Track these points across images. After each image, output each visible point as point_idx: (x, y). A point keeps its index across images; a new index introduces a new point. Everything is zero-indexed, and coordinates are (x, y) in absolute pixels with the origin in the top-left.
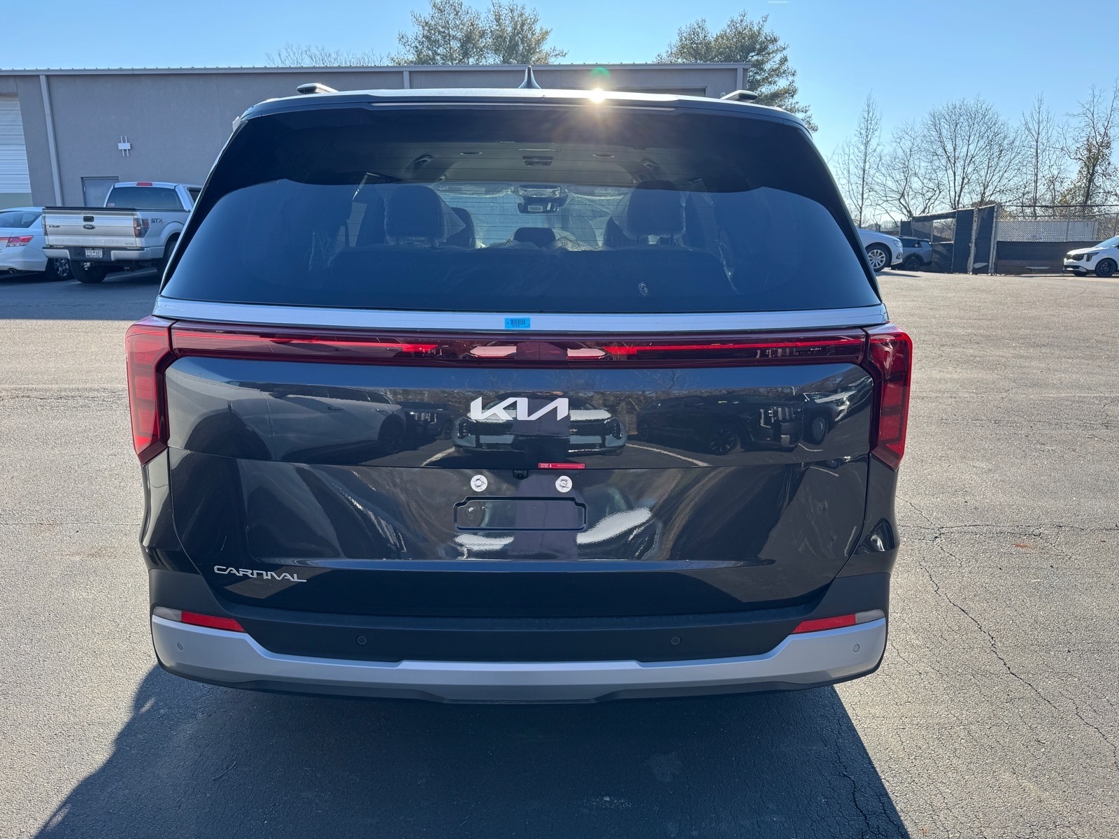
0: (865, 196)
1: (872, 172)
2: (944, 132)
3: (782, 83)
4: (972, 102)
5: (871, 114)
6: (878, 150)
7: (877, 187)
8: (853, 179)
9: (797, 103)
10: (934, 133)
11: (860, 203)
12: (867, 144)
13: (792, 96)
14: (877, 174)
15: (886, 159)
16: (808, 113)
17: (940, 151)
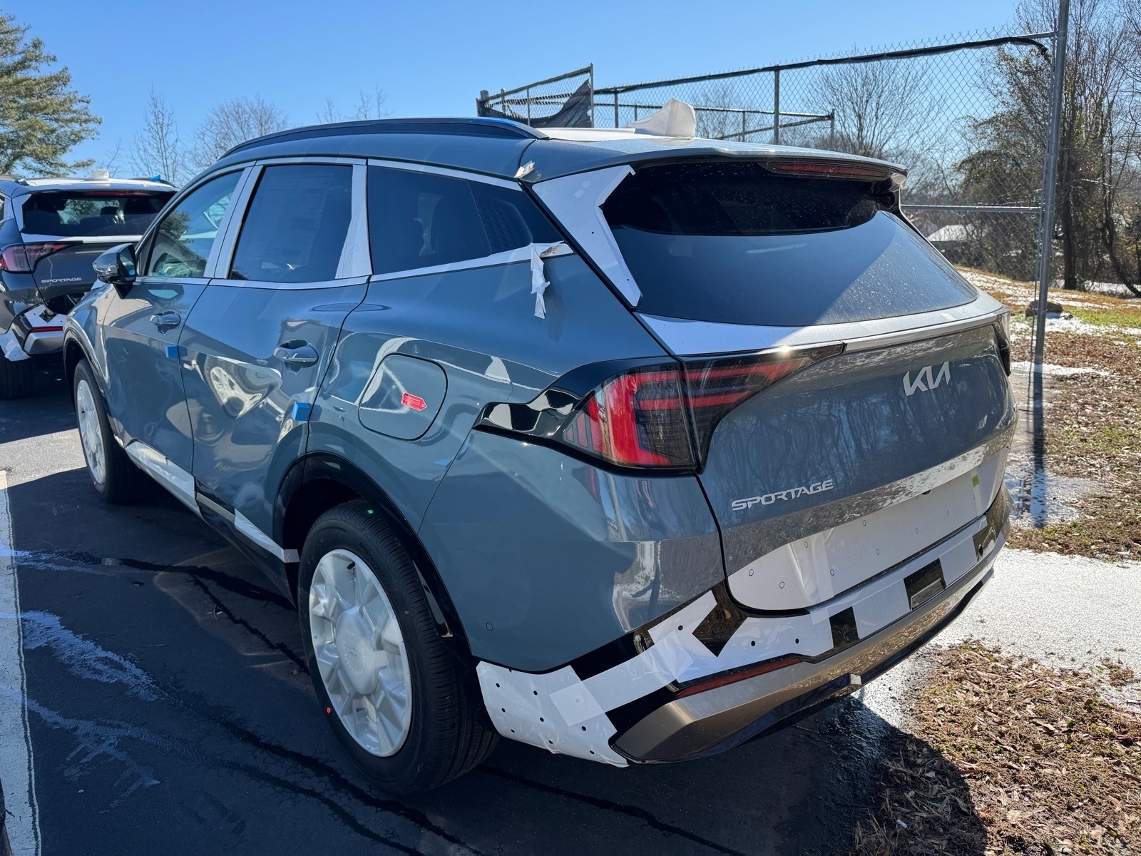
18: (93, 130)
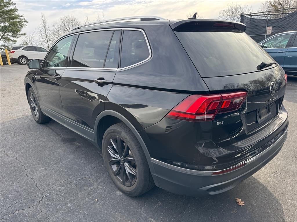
0: (48, 42)
1: (49, 35)
2: (65, 24)
3: (12, 7)
4: (71, 16)
5: (44, 18)
6: (49, 29)
7: (51, 40)
8: (44, 37)
9: (19, 14)
10: (63, 25)
11: (48, 44)
12: (45, 27)
13: (17, 11)
14: (50, 36)
15: (52, 32)
16: (24, 17)
17: (66, 29)
18: (25, 24)
